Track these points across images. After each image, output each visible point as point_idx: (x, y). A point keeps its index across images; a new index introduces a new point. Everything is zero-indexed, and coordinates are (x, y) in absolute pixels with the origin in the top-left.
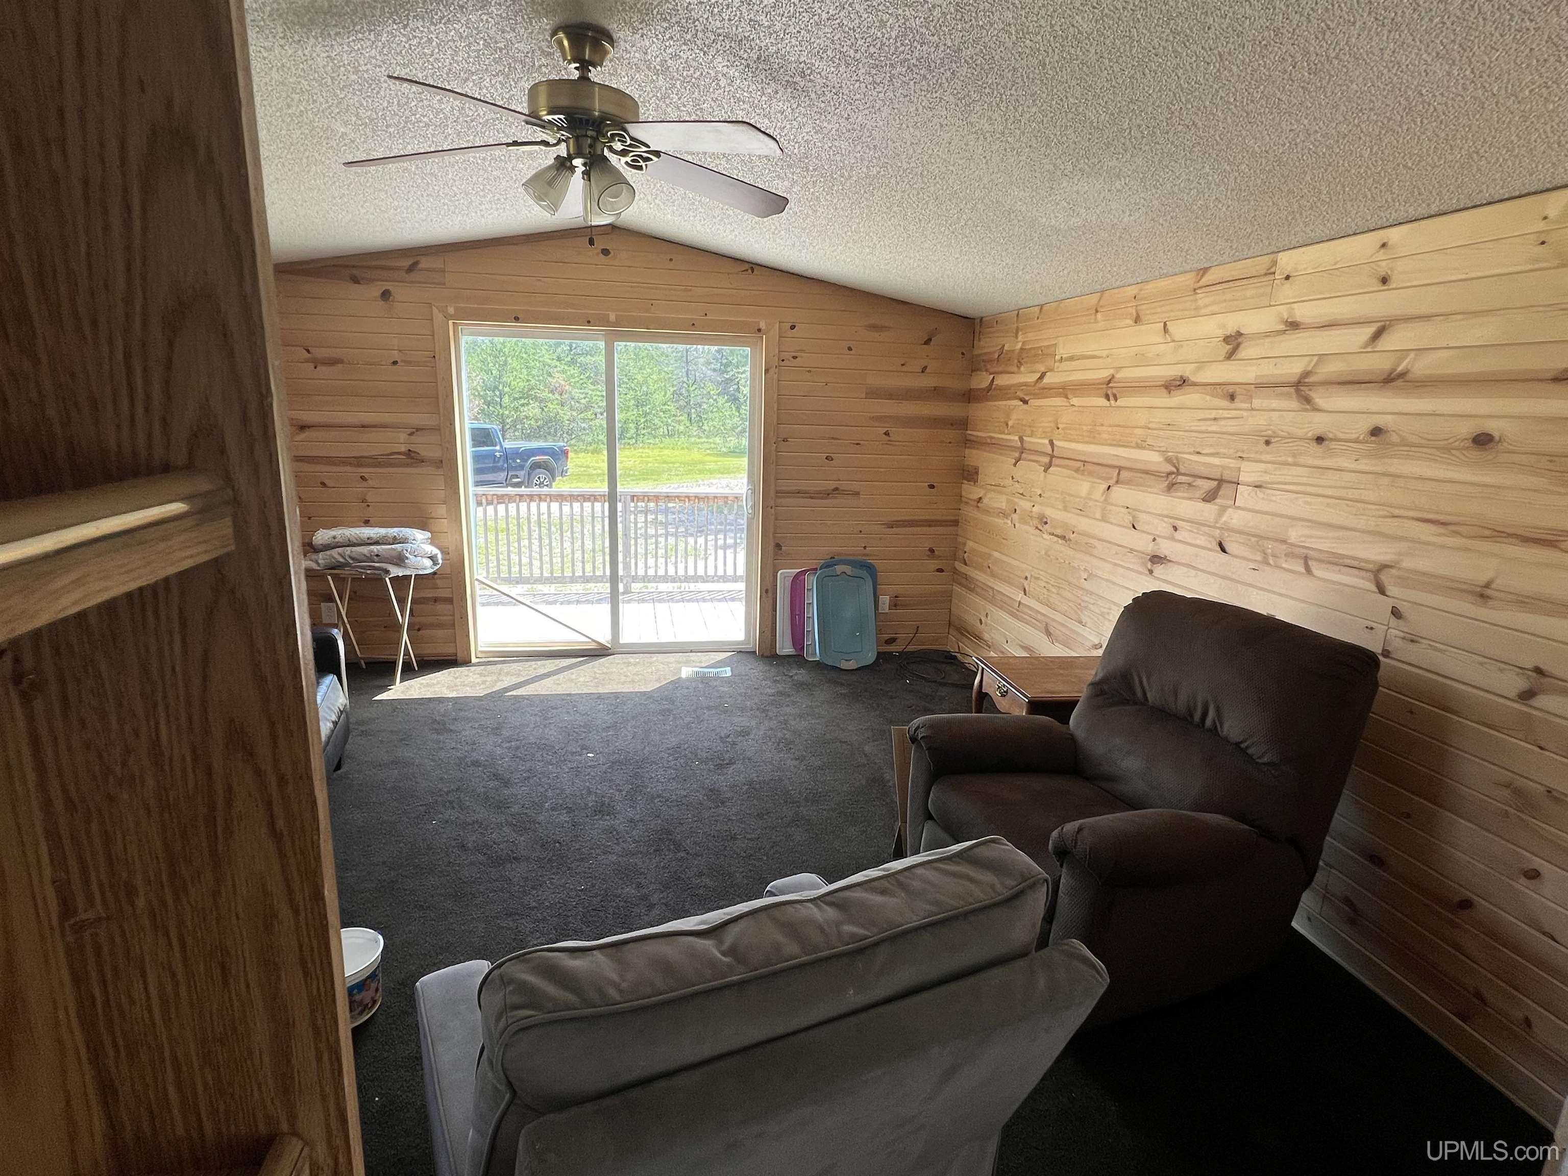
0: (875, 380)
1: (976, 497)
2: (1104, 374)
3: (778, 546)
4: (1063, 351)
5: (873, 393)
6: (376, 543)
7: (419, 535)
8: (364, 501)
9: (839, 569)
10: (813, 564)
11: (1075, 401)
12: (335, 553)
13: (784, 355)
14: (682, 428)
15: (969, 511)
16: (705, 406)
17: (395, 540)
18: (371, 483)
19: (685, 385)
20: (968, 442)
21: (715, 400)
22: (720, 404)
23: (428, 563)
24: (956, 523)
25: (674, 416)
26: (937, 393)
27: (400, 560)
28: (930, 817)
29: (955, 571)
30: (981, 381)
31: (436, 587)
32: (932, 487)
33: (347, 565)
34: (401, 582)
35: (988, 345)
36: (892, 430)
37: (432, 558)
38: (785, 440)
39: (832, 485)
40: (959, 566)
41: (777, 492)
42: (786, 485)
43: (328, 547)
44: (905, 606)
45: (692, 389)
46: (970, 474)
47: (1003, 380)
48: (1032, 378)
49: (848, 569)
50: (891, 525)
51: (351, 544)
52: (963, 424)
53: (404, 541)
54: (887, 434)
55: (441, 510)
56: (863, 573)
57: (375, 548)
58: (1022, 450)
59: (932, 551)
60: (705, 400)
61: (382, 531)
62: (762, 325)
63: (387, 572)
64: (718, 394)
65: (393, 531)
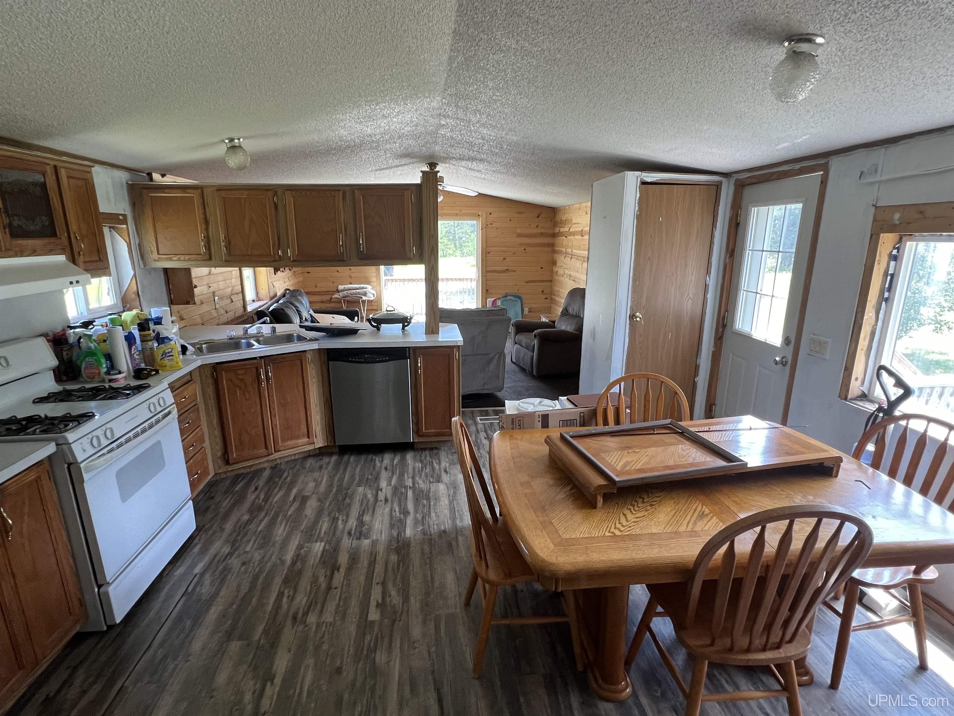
0: (519, 231)
1: (556, 271)
2: (580, 229)
3: (487, 290)
4: (574, 221)
5: (519, 235)
6: (358, 289)
7: (369, 287)
8: (350, 277)
9: (509, 298)
10: (500, 296)
11: (576, 237)
12: (345, 292)
13: (488, 224)
14: (451, 252)
15: (556, 277)
16: (464, 239)
17: (363, 288)
18: (352, 271)
19: (453, 227)
20: (554, 252)
21: (469, 235)
22: (472, 238)
23: (372, 296)
24: (551, 281)
25: (447, 245)
26: (542, 234)
27: (365, 294)
28: (516, 343)
29: (552, 299)
30: (557, 230)
31: (372, 305)
32: (542, 268)
33: (349, 296)
34: (364, 302)
35: (558, 218)
36: (527, 249)
37: (373, 294)
38: (489, 253)
39: (506, 268)
40: (553, 297)
41: (486, 271)
42: (489, 269)
43: (343, 291)
44: (534, 312)
45: (456, 229)
46: (554, 263)
47: (562, 230)
48: (567, 230)
49: (512, 298)
50: (527, 282)
51: (350, 290)
52: (553, 245)
53: (366, 288)
54: (525, 249)
55: (374, 279)
56: (518, 300)
57: (357, 291)
58: (566, 253)
59: (543, 291)
60: (464, 235)
61: (359, 286)
62: (480, 214)
63: (362, 298)
64: (471, 232)
65: (362, 286)
